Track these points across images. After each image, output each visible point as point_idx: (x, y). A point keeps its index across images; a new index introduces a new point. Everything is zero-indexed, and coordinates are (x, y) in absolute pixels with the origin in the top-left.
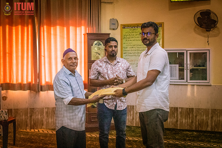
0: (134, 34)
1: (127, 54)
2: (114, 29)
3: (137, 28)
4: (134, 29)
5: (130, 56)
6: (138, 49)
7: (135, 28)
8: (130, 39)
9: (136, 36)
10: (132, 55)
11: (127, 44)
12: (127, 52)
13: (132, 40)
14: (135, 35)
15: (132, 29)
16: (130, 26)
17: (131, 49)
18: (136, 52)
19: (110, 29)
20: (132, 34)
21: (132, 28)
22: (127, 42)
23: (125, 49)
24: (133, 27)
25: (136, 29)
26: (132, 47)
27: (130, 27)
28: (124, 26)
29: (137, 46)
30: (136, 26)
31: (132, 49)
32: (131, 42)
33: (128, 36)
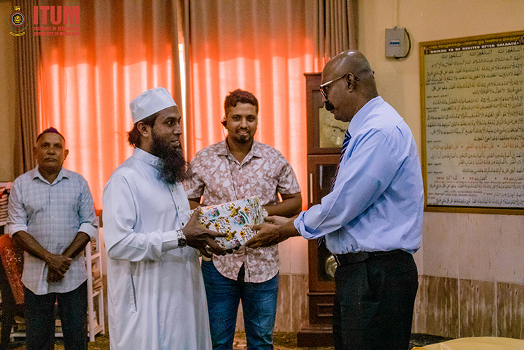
0: (453, 68)
1: (437, 128)
2: (397, 58)
3: (461, 50)
4: (452, 54)
5: (445, 133)
6: (464, 111)
7: (454, 51)
8: (442, 86)
9: (459, 75)
10: (449, 129)
11: (436, 99)
12: (438, 121)
13: (448, 87)
14: (455, 70)
15: (448, 54)
16: (442, 46)
17: (445, 113)
18: (460, 121)
19: (388, 58)
20: (449, 68)
21: (448, 51)
22: (436, 93)
23: (432, 114)
24: (450, 48)
25: (459, 53)
26: (449, 106)
27: (444, 49)
28: (428, 48)
29: (461, 105)
30: (459, 45)
31: (449, 113)
32: (444, 92)
33: (438, 77)
